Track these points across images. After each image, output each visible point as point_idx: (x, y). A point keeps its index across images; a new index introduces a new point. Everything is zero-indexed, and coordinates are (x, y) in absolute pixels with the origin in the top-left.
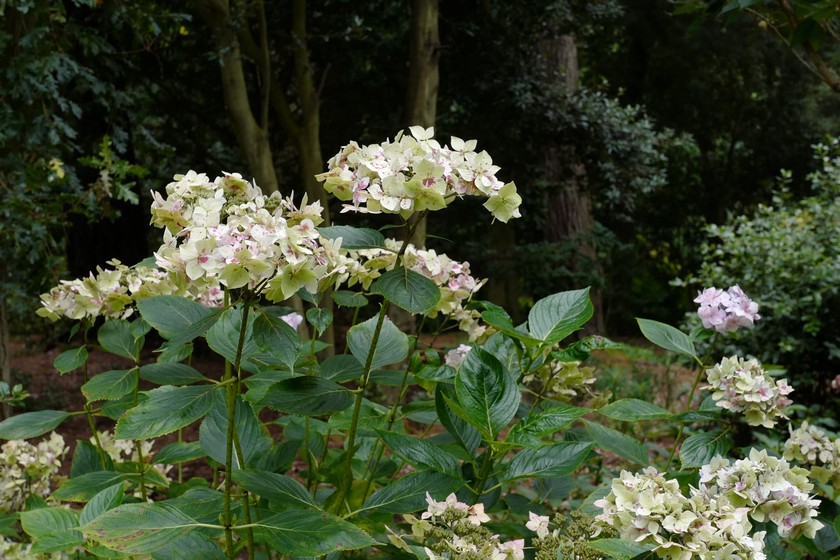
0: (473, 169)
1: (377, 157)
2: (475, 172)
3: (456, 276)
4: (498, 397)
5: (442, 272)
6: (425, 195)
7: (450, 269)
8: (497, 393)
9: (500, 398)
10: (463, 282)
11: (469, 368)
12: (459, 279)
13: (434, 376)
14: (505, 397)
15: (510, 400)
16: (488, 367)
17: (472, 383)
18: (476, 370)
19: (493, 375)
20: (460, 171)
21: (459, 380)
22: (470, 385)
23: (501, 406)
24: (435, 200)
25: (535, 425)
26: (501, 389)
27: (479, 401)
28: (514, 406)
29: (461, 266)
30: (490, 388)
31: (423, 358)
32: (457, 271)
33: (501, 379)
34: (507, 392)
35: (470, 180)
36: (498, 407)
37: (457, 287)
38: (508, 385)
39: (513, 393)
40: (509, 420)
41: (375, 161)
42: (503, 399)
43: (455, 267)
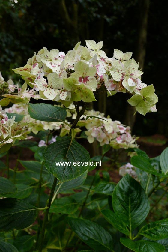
0: (123, 72)
1: (56, 59)
2: (123, 74)
3: (121, 134)
4: (137, 206)
5: (113, 132)
6: (80, 89)
7: (118, 130)
8: (136, 204)
9: (139, 207)
10: (124, 138)
11: (122, 188)
12: (122, 137)
13: (102, 190)
14: (141, 206)
15: (143, 209)
16: (133, 189)
17: (123, 197)
18: (125, 189)
19: (135, 194)
20: (112, 73)
21: (115, 195)
22: (121, 198)
23: (138, 212)
24: (87, 95)
25: (156, 230)
26: (139, 202)
27: (125, 208)
28: (145, 213)
29: (125, 129)
30: (132, 201)
31: (101, 175)
32: (122, 131)
33: (140, 196)
34: (143, 203)
35: (119, 80)
36: (136, 212)
37: (121, 141)
38: (144, 199)
39: (146, 204)
40: (142, 221)
41: (54, 62)
42: (140, 208)
43: (121, 129)
